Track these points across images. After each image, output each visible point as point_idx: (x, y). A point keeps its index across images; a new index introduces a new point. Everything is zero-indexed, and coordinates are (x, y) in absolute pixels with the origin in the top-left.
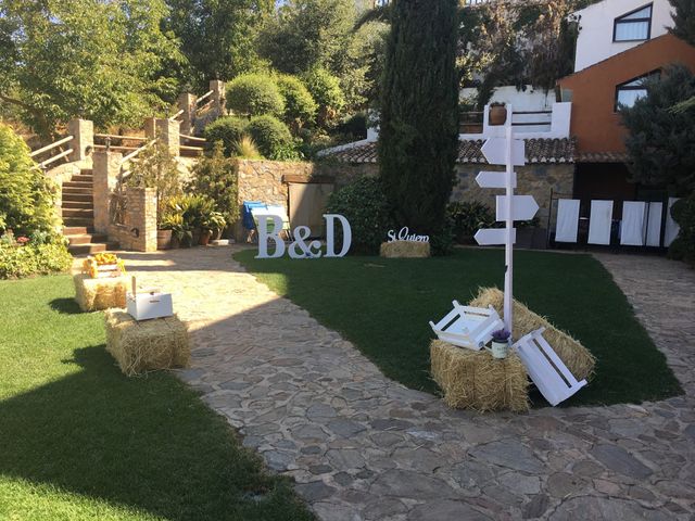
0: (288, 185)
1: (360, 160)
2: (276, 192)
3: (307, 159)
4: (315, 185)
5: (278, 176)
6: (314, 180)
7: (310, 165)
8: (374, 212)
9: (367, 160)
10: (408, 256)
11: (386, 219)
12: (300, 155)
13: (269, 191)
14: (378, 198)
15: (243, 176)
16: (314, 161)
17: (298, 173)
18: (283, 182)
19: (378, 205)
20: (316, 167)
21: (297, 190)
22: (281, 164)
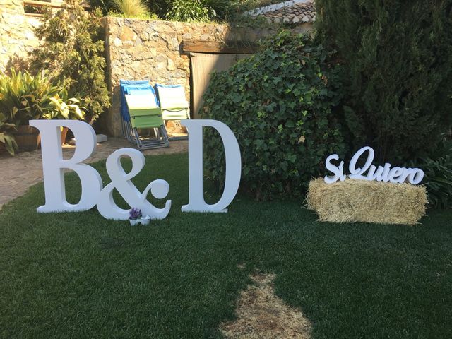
0: (190, 57)
1: (296, 20)
2: (171, 67)
3: (219, 19)
4: (230, 57)
5: (175, 44)
6: (229, 48)
7: (222, 28)
8: (299, 109)
9: (306, 19)
10: (371, 218)
11: (323, 123)
12: (210, 13)
13: (161, 65)
14: (309, 81)
15: (118, 42)
16: (230, 21)
17: (205, 37)
18: (182, 52)
19: (308, 95)
20: (231, 30)
21: (203, 64)
22: (177, 25)
